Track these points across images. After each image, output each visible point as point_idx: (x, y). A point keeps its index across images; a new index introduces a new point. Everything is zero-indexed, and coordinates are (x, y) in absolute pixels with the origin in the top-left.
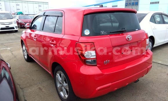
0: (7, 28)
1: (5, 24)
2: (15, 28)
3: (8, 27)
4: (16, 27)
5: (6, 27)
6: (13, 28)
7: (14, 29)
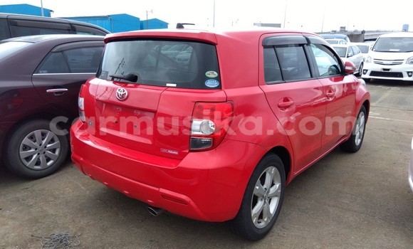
0: (386, 73)
1: (385, 62)
2: (405, 74)
3: (389, 70)
4: (408, 72)
5: (384, 69)
6: (400, 75)
7: (402, 77)
